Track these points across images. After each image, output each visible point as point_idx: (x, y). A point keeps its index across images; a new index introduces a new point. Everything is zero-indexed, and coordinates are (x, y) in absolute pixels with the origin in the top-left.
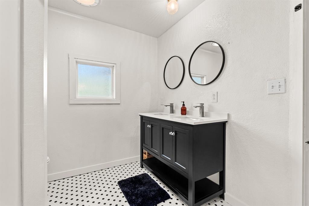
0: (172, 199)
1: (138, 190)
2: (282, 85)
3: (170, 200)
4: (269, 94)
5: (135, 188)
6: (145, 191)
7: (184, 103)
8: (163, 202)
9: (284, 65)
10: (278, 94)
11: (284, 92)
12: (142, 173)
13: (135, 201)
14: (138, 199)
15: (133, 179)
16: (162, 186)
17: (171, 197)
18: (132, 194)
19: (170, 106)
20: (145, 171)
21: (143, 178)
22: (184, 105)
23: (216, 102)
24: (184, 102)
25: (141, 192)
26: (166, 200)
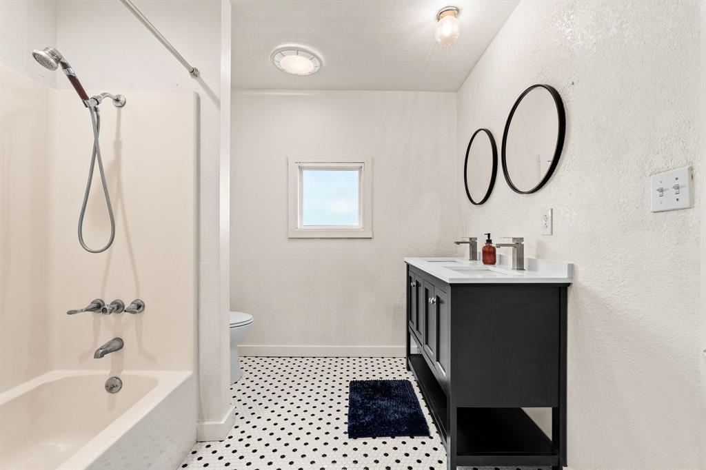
0: (431, 438)
1: (374, 404)
2: (683, 187)
3: (426, 439)
4: (655, 212)
5: (371, 398)
6: (387, 409)
7: (489, 237)
8: (409, 437)
9: (690, 128)
10: (675, 213)
11: (687, 206)
12: (404, 378)
13: (359, 417)
14: (366, 415)
15: (379, 383)
16: (425, 411)
17: (431, 435)
18: (361, 405)
19: (469, 244)
20: (411, 377)
21: (397, 388)
22: (489, 241)
23: (550, 233)
24: (489, 235)
25: (379, 408)
26: (418, 436)
